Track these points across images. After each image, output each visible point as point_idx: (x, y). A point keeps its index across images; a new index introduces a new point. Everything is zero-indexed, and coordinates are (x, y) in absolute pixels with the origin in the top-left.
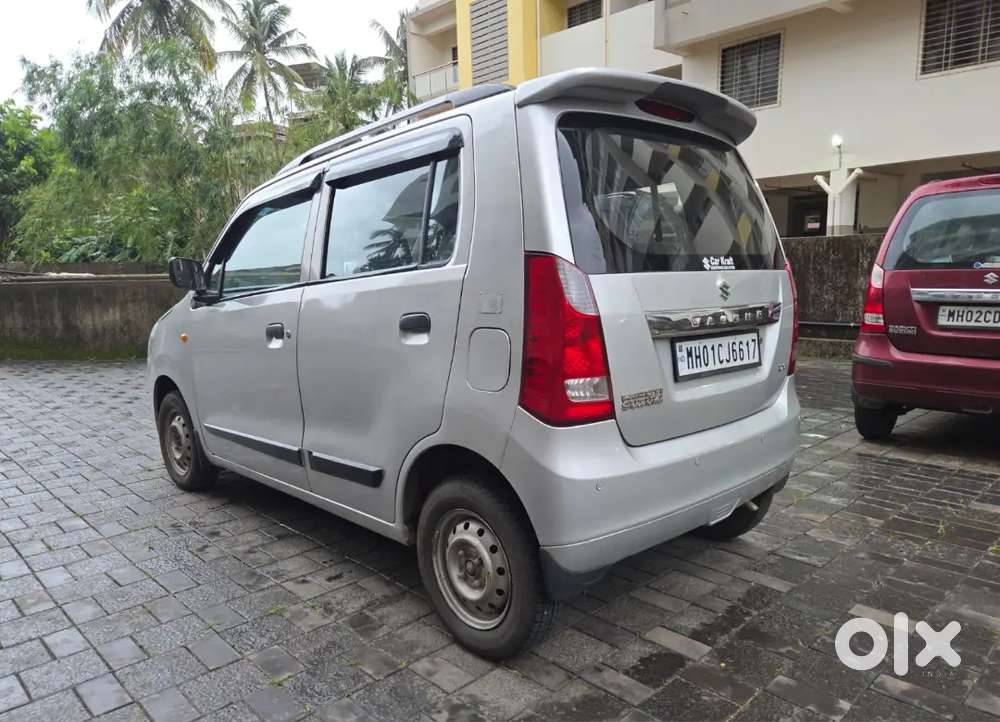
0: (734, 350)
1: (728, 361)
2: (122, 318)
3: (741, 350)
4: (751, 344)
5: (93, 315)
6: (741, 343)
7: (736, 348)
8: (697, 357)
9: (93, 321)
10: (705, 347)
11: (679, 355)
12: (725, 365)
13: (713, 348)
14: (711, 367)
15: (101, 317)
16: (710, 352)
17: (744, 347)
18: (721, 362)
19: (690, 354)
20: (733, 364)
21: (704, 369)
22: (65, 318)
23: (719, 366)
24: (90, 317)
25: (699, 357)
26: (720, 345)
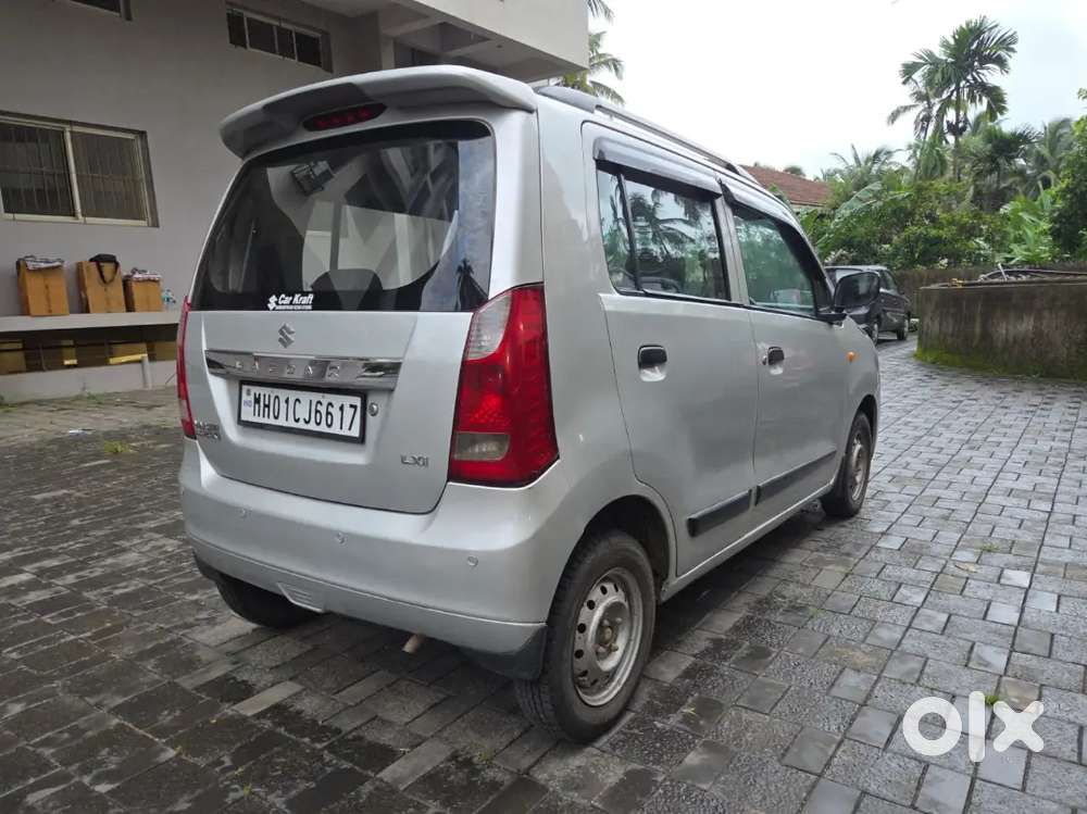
0: (317, 411)
1: (307, 422)
2: (1034, 327)
3: (328, 413)
4: (348, 412)
5: (1007, 323)
6: (330, 404)
7: (323, 409)
8: (265, 406)
9: (1007, 330)
10: (277, 397)
11: (244, 397)
12: (301, 425)
13: (287, 401)
14: (281, 422)
15: (1015, 327)
16: (283, 405)
17: (335, 411)
18: (297, 421)
19: (257, 401)
20: (312, 426)
21: (272, 421)
22: (984, 326)
23: (291, 424)
24: (1004, 325)
25: (268, 406)
26: (298, 400)
